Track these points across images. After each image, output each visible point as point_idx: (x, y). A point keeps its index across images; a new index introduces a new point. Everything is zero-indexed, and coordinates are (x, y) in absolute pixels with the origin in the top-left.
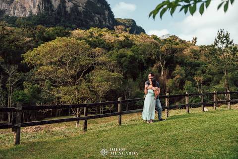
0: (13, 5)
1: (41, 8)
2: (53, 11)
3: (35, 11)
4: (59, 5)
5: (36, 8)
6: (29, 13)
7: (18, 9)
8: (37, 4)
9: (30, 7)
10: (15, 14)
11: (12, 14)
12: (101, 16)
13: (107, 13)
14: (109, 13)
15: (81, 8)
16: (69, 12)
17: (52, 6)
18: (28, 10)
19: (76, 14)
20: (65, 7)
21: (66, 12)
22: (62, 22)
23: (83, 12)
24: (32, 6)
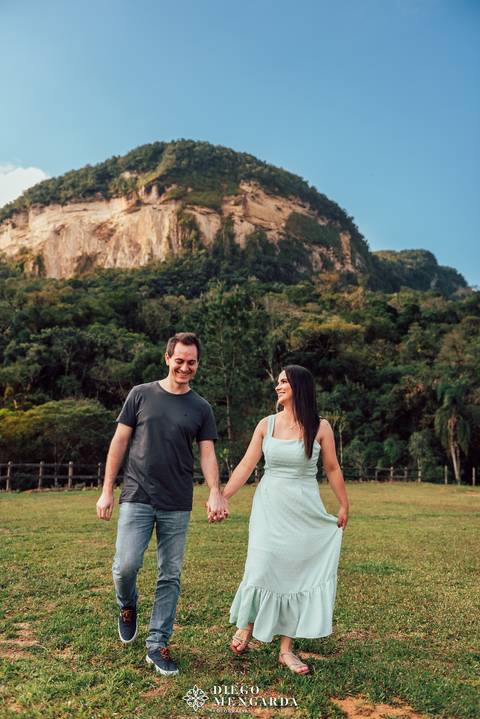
0: (112, 242)
1: (174, 241)
2: (201, 247)
3: (161, 252)
4: (219, 231)
5: (163, 244)
6: (147, 257)
7: (123, 251)
8: (165, 233)
9: (149, 243)
10: (118, 261)
11: (112, 261)
12: (328, 248)
13: (345, 239)
14: (351, 240)
15: (273, 233)
16: (243, 246)
17: (199, 235)
18: (145, 250)
19: (260, 249)
20: (232, 236)
21: (234, 247)
22: (222, 272)
23: (280, 242)
24: (154, 240)
